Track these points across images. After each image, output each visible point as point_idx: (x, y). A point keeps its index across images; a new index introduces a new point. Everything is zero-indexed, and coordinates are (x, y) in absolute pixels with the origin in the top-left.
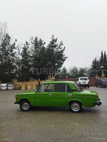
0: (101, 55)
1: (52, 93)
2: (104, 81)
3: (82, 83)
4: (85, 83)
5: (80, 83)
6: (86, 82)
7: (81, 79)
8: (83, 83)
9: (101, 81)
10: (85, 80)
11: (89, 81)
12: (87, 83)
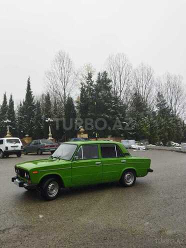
0: (3, 100)
1: (100, 160)
2: (45, 145)
3: (10, 149)
4: (17, 149)
5: (7, 148)
6: (18, 146)
7: (8, 141)
8: (13, 149)
9: (40, 144)
10: (16, 142)
11: (22, 145)
12: (19, 148)
